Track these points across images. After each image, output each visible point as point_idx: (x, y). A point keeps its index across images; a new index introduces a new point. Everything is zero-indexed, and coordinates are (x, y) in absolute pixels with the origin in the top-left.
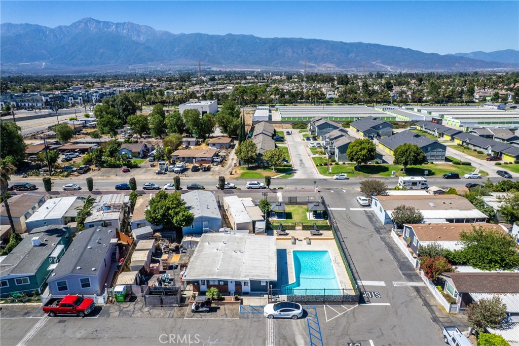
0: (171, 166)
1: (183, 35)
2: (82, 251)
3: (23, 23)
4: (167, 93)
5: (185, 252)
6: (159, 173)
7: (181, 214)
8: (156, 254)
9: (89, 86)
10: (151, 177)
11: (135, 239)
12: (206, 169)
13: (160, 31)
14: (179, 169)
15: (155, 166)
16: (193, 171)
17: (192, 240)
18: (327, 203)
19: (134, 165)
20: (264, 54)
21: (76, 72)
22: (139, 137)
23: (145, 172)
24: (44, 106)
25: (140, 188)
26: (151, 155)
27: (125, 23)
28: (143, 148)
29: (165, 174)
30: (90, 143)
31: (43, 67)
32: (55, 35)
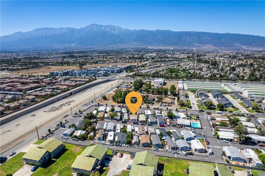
1: (135, 31)
3: (67, 27)
12: (171, 106)
13: (124, 29)
15: (158, 104)
16: (168, 106)
18: (199, 115)
20: (175, 40)
21: (87, 49)
24: (102, 76)
27: (109, 25)
28: (153, 99)
31: (73, 46)
32: (79, 32)
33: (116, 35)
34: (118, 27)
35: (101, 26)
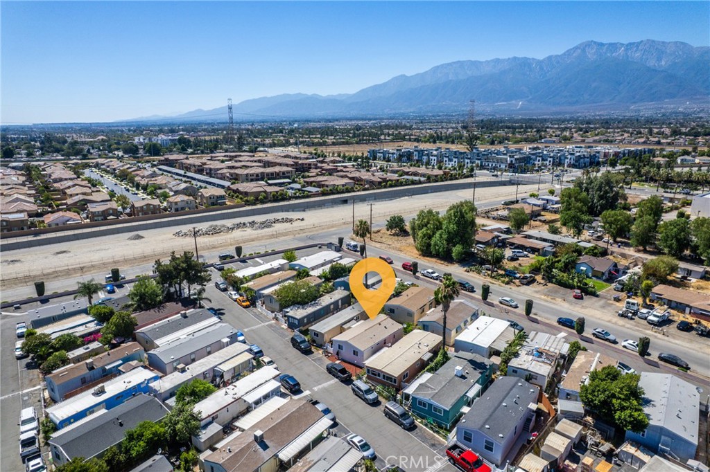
0: (644, 311)
2: (496, 405)
4: (682, 160)
5: (619, 465)
6: (623, 316)
7: (628, 412)
8: (579, 446)
9: (566, 139)
10: (610, 318)
11: (559, 412)
12: (705, 333)
14: (656, 319)
15: (620, 300)
16: (678, 328)
17: (636, 454)
19: (591, 292)
22: (611, 241)
23: (603, 307)
24: (507, 168)
25: (588, 333)
26: (620, 280)
27: (642, 42)
28: (611, 268)
29: (632, 319)
30: (545, 240)
31: (518, 107)
32: (541, 68)
33: (662, 71)
34: (676, 43)
35: (613, 46)
